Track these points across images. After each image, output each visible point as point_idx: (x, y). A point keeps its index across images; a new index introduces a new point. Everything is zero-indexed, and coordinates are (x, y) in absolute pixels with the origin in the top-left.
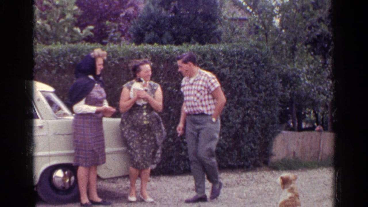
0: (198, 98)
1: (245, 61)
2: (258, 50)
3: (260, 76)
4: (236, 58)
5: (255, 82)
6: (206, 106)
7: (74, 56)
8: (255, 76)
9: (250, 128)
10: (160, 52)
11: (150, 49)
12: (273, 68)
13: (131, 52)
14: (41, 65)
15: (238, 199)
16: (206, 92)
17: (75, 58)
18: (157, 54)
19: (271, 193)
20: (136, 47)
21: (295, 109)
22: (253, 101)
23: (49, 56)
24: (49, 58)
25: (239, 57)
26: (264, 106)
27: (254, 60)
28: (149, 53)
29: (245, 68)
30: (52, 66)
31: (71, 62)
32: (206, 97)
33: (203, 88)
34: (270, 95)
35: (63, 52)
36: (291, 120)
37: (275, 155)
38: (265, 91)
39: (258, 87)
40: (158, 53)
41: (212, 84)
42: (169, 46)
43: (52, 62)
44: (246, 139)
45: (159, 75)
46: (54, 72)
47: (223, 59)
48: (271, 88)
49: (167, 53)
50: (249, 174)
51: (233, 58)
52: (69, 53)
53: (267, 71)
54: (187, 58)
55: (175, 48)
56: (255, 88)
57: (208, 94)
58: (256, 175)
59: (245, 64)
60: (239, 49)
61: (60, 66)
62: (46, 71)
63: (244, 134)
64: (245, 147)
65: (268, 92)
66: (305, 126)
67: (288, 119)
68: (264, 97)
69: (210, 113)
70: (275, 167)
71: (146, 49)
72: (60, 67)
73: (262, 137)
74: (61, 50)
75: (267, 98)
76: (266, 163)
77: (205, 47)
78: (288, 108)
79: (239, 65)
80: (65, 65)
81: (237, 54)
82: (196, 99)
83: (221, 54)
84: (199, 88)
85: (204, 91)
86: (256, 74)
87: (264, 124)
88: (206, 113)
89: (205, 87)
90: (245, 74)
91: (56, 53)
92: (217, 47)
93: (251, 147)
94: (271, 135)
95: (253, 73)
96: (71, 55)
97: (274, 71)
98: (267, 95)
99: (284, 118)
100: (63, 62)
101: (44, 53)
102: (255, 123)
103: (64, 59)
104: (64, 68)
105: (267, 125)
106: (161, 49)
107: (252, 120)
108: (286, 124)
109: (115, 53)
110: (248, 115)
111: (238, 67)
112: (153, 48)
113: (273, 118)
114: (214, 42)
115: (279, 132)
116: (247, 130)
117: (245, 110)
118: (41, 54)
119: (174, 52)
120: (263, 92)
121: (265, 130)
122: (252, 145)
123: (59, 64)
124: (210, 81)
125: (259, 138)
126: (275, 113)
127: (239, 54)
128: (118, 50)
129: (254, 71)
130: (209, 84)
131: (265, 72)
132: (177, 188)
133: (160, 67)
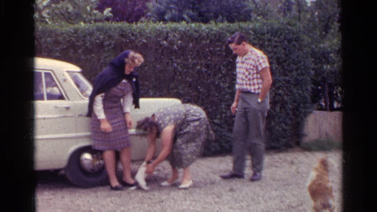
0: (246, 77)
1: (276, 39)
2: (289, 27)
3: (291, 54)
4: (267, 36)
5: (286, 60)
6: (254, 84)
7: (100, 35)
8: (286, 55)
9: (281, 109)
10: (189, 31)
11: (179, 27)
12: (305, 46)
13: (159, 30)
14: (67, 45)
15: (271, 181)
16: (255, 72)
17: (101, 37)
18: (185, 33)
19: (305, 175)
20: (164, 26)
21: (327, 88)
22: (284, 80)
23: (75, 35)
24: (75, 37)
25: (270, 34)
26: (295, 85)
27: (285, 39)
28: (177, 31)
29: (276, 47)
30: (78, 46)
31: (98, 41)
32: (255, 76)
33: (252, 67)
34: (302, 74)
35: (89, 31)
36: (323, 100)
37: (307, 136)
38: (297, 70)
39: (289, 65)
40: (187, 31)
41: (260, 64)
42: (198, 24)
43: (78, 41)
44: (277, 119)
45: (188, 54)
46: (80, 51)
47: (252, 37)
48: (303, 67)
49: (196, 31)
50: (282, 155)
51: (263, 37)
52: (95, 32)
53: (299, 50)
54: (238, 39)
55: (204, 26)
56: (286, 67)
57: (257, 73)
58: (289, 156)
59: (276, 42)
60: (269, 27)
61: (86, 45)
62: (72, 51)
63: (275, 114)
64: (277, 128)
65: (299, 71)
66: (337, 106)
67: (320, 98)
68: (295, 76)
69: (257, 91)
70: (308, 148)
71: (174, 27)
72: (86, 47)
73: (293, 118)
74: (88, 29)
75: (298, 77)
76: (298, 144)
77: (235, 26)
78: (320, 88)
79: (270, 43)
80: (91, 44)
81: (268, 33)
82: (244, 77)
83: (251, 32)
84: (248, 67)
85: (253, 70)
86: (287, 52)
87: (296, 104)
88: (253, 91)
89: (254, 66)
90: (275, 53)
91: (82, 32)
92: (247, 25)
93: (283, 128)
94: (302, 115)
95: (284, 51)
96: (98, 33)
97: (305, 50)
98: (298, 75)
99: (315, 97)
100: (90, 41)
101: (70, 32)
102: (287, 103)
103: (90, 38)
104: (91, 47)
105: (299, 105)
106: (189, 27)
107: (283, 99)
108: (317, 104)
109: (142, 32)
110: (280, 95)
111: (268, 45)
112: (181, 27)
113: (305, 97)
114: (244, 20)
115: (310, 112)
116: (278, 109)
117: (276, 89)
118: (66, 33)
119: (203, 31)
120: (294, 71)
121: (296, 110)
122: (283, 125)
123: (85, 43)
124: (258, 60)
125: (291, 118)
126: (307, 93)
127: (269, 31)
128: (145, 28)
129: (285, 49)
130: (258, 63)
131: (297, 50)
132: (209, 170)
133: (189, 46)
